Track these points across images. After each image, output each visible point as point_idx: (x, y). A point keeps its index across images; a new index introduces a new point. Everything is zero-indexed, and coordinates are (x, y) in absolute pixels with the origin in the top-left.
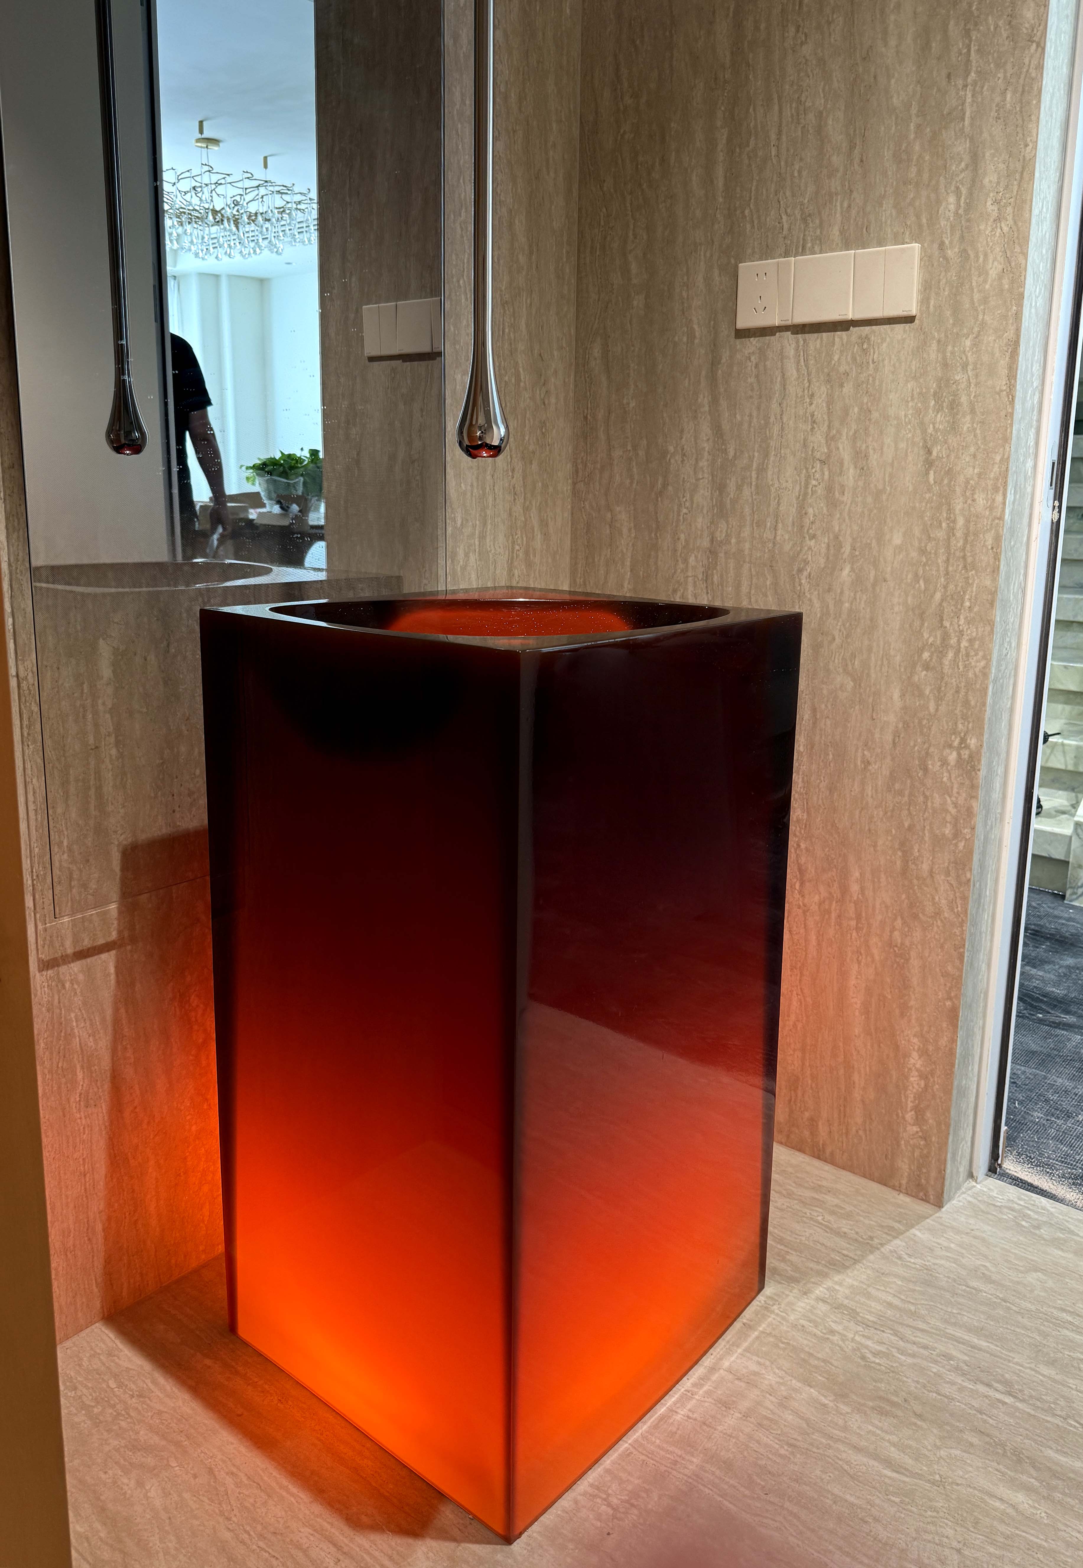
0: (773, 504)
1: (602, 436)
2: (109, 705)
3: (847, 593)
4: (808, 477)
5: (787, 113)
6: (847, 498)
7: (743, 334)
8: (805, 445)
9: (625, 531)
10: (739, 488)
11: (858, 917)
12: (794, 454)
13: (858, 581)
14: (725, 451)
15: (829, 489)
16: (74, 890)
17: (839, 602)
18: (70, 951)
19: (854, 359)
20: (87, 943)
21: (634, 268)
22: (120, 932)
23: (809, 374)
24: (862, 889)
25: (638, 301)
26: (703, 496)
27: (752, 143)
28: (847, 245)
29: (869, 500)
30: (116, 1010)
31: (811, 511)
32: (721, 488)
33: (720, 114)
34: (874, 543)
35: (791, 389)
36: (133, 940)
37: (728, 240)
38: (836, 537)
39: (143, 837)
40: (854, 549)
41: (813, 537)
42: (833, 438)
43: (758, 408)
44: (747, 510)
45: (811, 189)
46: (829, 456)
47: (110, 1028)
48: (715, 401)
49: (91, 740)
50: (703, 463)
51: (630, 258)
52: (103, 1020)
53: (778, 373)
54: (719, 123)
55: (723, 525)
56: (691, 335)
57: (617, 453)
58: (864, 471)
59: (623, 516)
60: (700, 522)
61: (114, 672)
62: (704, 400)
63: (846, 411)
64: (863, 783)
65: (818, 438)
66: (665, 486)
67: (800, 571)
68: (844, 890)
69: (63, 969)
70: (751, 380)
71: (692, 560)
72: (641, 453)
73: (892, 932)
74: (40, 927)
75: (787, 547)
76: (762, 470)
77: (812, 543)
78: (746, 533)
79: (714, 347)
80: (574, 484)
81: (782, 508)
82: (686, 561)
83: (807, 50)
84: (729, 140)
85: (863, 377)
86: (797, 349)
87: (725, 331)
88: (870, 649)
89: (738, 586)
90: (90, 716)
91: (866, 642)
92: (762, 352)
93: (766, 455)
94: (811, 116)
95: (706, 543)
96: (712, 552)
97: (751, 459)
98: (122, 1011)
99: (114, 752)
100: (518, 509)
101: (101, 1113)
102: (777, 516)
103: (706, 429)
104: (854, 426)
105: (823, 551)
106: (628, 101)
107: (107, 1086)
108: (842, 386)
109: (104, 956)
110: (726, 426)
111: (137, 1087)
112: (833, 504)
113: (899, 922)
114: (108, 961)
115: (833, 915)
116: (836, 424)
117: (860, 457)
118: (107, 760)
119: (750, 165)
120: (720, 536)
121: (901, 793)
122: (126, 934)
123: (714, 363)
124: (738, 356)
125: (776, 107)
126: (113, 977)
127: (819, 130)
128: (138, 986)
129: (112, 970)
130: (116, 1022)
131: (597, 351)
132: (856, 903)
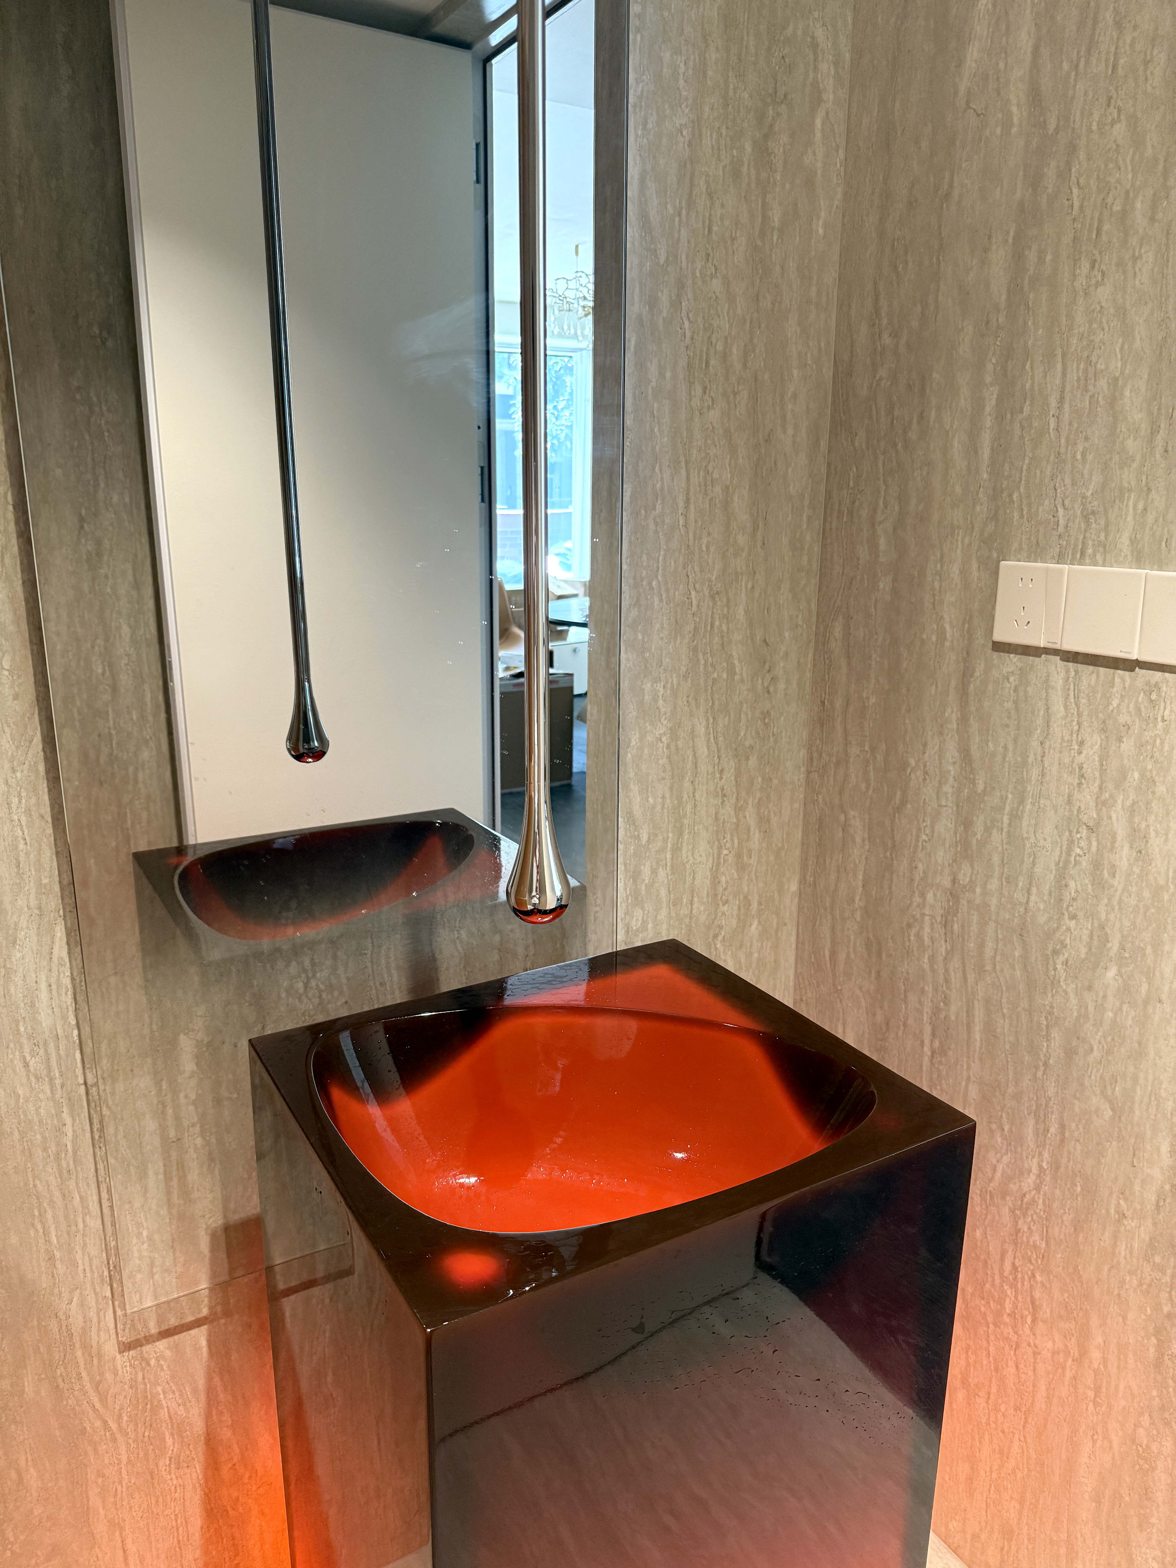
0: (1028, 861)
1: (839, 728)
2: (193, 1096)
3: (1110, 999)
4: (1071, 842)
5: (1073, 376)
6: (1118, 883)
7: (1001, 647)
8: (1069, 802)
9: (858, 840)
10: (988, 830)
11: (1097, 1390)
12: (1055, 808)
13: (1126, 990)
14: (973, 782)
15: (1097, 865)
16: (156, 1277)
17: (1100, 1008)
18: (154, 1331)
19: (1138, 710)
20: (173, 1322)
21: (882, 542)
22: (211, 1308)
23: (1079, 715)
24: (1105, 1361)
25: (885, 584)
26: (946, 826)
27: (1027, 409)
28: (1139, 560)
29: (1146, 894)
30: (209, 1379)
31: (1072, 884)
32: (967, 824)
33: (990, 367)
34: (1149, 950)
35: (1057, 729)
36: (227, 1314)
37: (991, 527)
38: (1102, 927)
39: (235, 1218)
40: (1122, 948)
41: (1073, 917)
42: (1104, 803)
43: (1015, 741)
44: (996, 859)
45: (1097, 478)
46: (1098, 824)
47: (203, 1397)
48: (964, 720)
49: (172, 1134)
50: (947, 789)
51: (879, 530)
52: (195, 1391)
53: (1041, 704)
54: (988, 379)
55: (966, 869)
56: (942, 636)
57: (854, 750)
58: (1141, 855)
59: (857, 824)
60: (942, 856)
61: (197, 1064)
62: (952, 714)
63: (1123, 774)
64: (1115, 1237)
65: (1086, 798)
66: (904, 802)
67: (1055, 952)
68: (1084, 1352)
69: (147, 1348)
70: (1009, 705)
71: (930, 896)
72: (880, 758)
73: (1137, 1426)
74: (119, 1313)
75: (1042, 919)
76: (1015, 816)
77: (1072, 924)
78: (994, 884)
79: (968, 655)
80: (809, 772)
81: (1038, 870)
82: (923, 895)
83: (1103, 294)
84: (1000, 400)
85: (1148, 735)
86: (1066, 680)
87: (980, 639)
88: (1135, 1080)
89: (981, 946)
90: (170, 1111)
91: (1131, 1069)
92: (1023, 673)
93: (1022, 801)
94: (1103, 383)
95: (947, 882)
96: (954, 895)
97: (1004, 799)
98: (217, 1380)
99: (199, 1141)
100: (728, 811)
101: (195, 1472)
102: (1031, 877)
103: (952, 752)
104: (1132, 796)
105: (1085, 938)
106: (887, 339)
107: (201, 1447)
108: (1120, 740)
109: (193, 1332)
110: (975, 752)
111: (235, 1447)
112: (1100, 884)
113: (1145, 1420)
114: (200, 1336)
115: (1068, 1374)
116: (1110, 786)
117: (1138, 837)
118: (191, 1151)
119: (1022, 437)
120: (964, 878)
121: (1162, 1270)
122: (219, 1309)
123: (966, 675)
124: (995, 673)
125: (1059, 366)
126: (205, 1350)
127: (1112, 401)
128: (234, 1356)
129: (204, 1343)
130: (210, 1390)
131: (838, 631)
132: (1096, 1372)
